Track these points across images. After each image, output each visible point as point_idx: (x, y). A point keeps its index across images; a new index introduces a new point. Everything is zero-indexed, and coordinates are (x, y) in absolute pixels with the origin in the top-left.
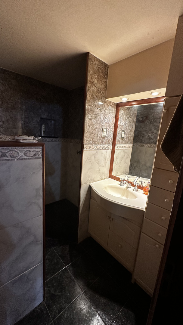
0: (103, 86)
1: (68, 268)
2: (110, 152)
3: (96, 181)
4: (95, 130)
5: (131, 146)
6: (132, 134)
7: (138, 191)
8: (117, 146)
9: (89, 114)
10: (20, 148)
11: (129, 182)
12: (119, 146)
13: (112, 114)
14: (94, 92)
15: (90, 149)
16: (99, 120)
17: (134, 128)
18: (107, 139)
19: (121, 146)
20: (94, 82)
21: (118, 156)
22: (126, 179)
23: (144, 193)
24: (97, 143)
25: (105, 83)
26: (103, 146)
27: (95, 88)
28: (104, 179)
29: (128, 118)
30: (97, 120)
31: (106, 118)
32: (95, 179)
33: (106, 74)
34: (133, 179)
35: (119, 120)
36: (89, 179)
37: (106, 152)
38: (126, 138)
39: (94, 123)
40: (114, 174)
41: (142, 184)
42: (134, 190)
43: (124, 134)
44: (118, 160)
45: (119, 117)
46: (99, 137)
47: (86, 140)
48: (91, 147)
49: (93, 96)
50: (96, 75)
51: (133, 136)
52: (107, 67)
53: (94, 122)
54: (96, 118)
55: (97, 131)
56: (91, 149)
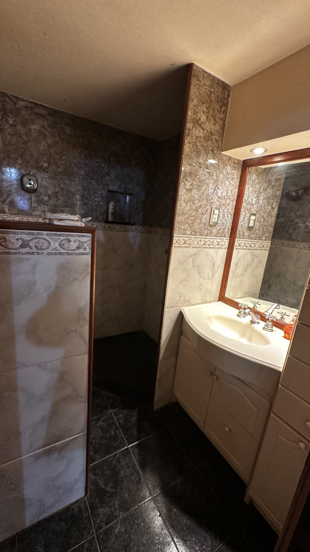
0: (217, 127)
1: (131, 449)
2: (223, 253)
3: (193, 305)
4: (197, 210)
5: (268, 244)
6: (272, 220)
7: (272, 331)
8: (239, 242)
9: (186, 180)
10: (52, 234)
11: (257, 313)
12: (243, 242)
13: (232, 182)
14: (199, 139)
15: (185, 245)
16: (206, 192)
17: (276, 210)
18: (219, 228)
19: (246, 242)
20: (200, 119)
21: (240, 261)
22: (251, 306)
23: (285, 337)
24: (200, 235)
25: (222, 121)
26: (212, 240)
27: (202, 131)
28: (209, 303)
29: (265, 190)
30: (202, 191)
31: (221, 188)
32: (192, 302)
33: (224, 103)
34: (265, 307)
35: (246, 192)
36: (180, 300)
37: (216, 252)
38: (257, 227)
39: (197, 197)
40: (228, 295)
41: (282, 317)
42: (264, 329)
43: (255, 221)
44: (240, 270)
45: (247, 187)
46: (204, 224)
47: (179, 229)
48: (187, 242)
49: (197, 146)
50: (204, 105)
51: (273, 225)
52: (228, 90)
53: (196, 195)
54: (199, 187)
55: (200, 212)
56: (188, 245)
